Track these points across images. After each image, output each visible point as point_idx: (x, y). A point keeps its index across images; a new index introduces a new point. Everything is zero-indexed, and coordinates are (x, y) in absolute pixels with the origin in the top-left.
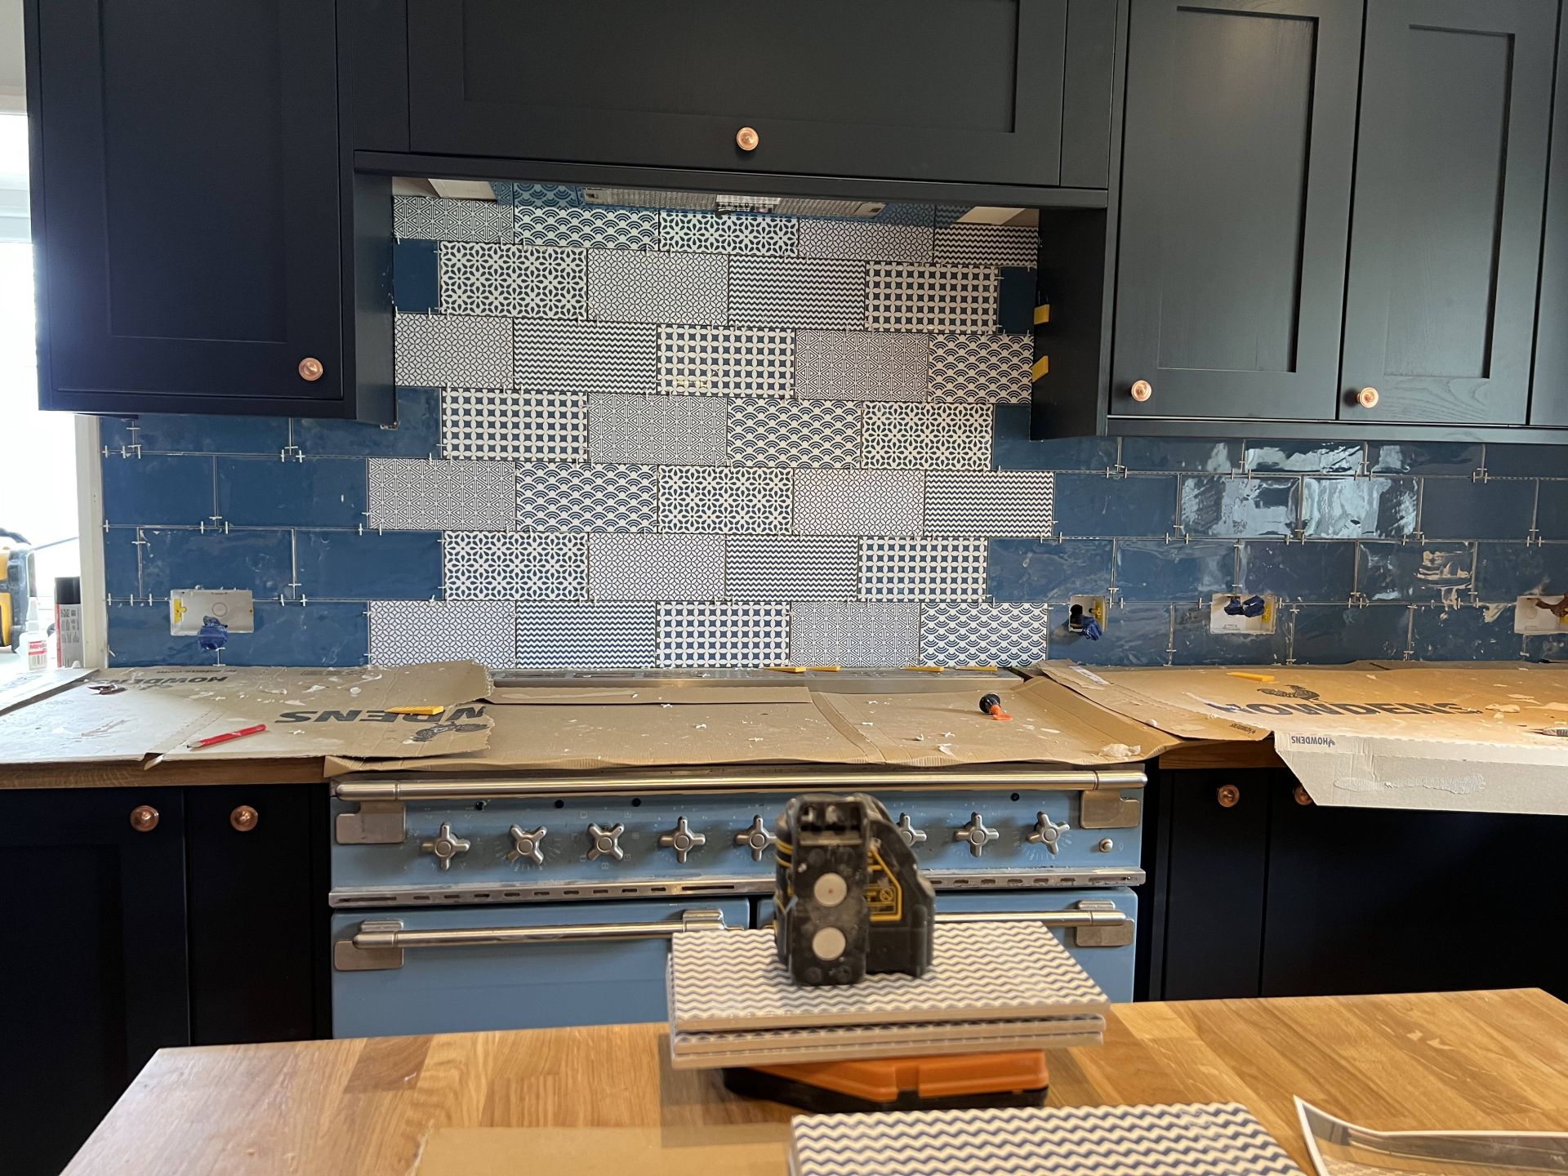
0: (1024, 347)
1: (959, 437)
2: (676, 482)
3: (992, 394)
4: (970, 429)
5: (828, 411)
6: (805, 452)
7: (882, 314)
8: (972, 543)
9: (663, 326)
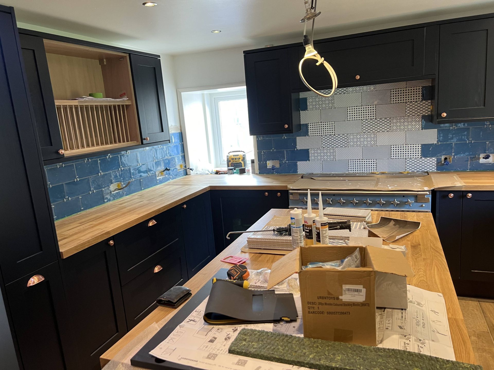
0: (429, 103)
1: (414, 123)
2: (352, 137)
3: (421, 113)
4: (416, 121)
6: (379, 129)
7: (395, 100)
8: (417, 145)
9: (349, 107)
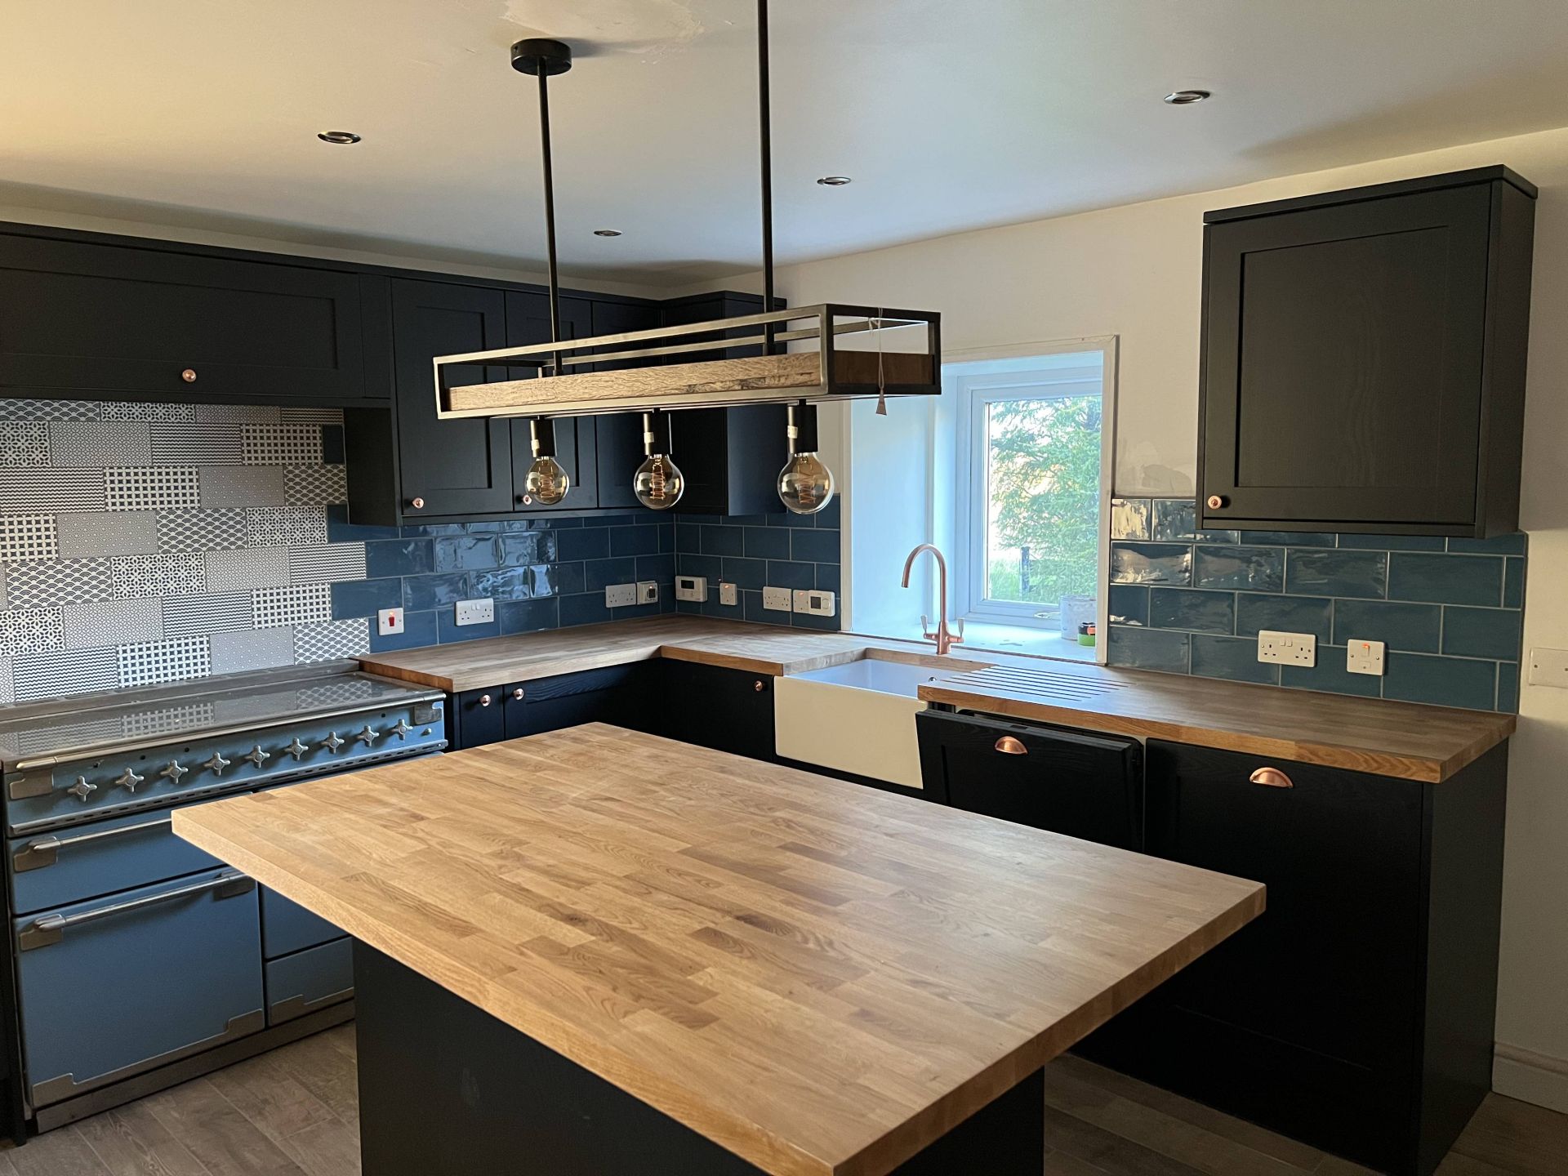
0: (341, 471)
1: (307, 525)
2: (123, 567)
3: (324, 499)
4: (313, 520)
5: (223, 515)
6: (211, 540)
7: (253, 455)
8: (320, 587)
9: (107, 468)
